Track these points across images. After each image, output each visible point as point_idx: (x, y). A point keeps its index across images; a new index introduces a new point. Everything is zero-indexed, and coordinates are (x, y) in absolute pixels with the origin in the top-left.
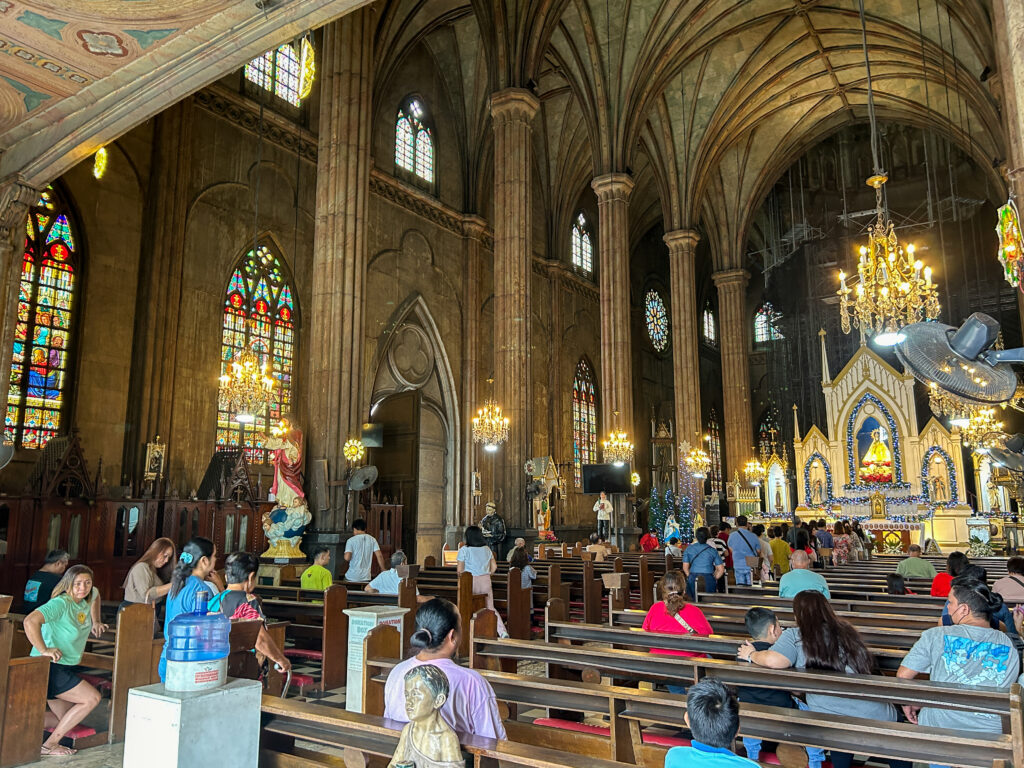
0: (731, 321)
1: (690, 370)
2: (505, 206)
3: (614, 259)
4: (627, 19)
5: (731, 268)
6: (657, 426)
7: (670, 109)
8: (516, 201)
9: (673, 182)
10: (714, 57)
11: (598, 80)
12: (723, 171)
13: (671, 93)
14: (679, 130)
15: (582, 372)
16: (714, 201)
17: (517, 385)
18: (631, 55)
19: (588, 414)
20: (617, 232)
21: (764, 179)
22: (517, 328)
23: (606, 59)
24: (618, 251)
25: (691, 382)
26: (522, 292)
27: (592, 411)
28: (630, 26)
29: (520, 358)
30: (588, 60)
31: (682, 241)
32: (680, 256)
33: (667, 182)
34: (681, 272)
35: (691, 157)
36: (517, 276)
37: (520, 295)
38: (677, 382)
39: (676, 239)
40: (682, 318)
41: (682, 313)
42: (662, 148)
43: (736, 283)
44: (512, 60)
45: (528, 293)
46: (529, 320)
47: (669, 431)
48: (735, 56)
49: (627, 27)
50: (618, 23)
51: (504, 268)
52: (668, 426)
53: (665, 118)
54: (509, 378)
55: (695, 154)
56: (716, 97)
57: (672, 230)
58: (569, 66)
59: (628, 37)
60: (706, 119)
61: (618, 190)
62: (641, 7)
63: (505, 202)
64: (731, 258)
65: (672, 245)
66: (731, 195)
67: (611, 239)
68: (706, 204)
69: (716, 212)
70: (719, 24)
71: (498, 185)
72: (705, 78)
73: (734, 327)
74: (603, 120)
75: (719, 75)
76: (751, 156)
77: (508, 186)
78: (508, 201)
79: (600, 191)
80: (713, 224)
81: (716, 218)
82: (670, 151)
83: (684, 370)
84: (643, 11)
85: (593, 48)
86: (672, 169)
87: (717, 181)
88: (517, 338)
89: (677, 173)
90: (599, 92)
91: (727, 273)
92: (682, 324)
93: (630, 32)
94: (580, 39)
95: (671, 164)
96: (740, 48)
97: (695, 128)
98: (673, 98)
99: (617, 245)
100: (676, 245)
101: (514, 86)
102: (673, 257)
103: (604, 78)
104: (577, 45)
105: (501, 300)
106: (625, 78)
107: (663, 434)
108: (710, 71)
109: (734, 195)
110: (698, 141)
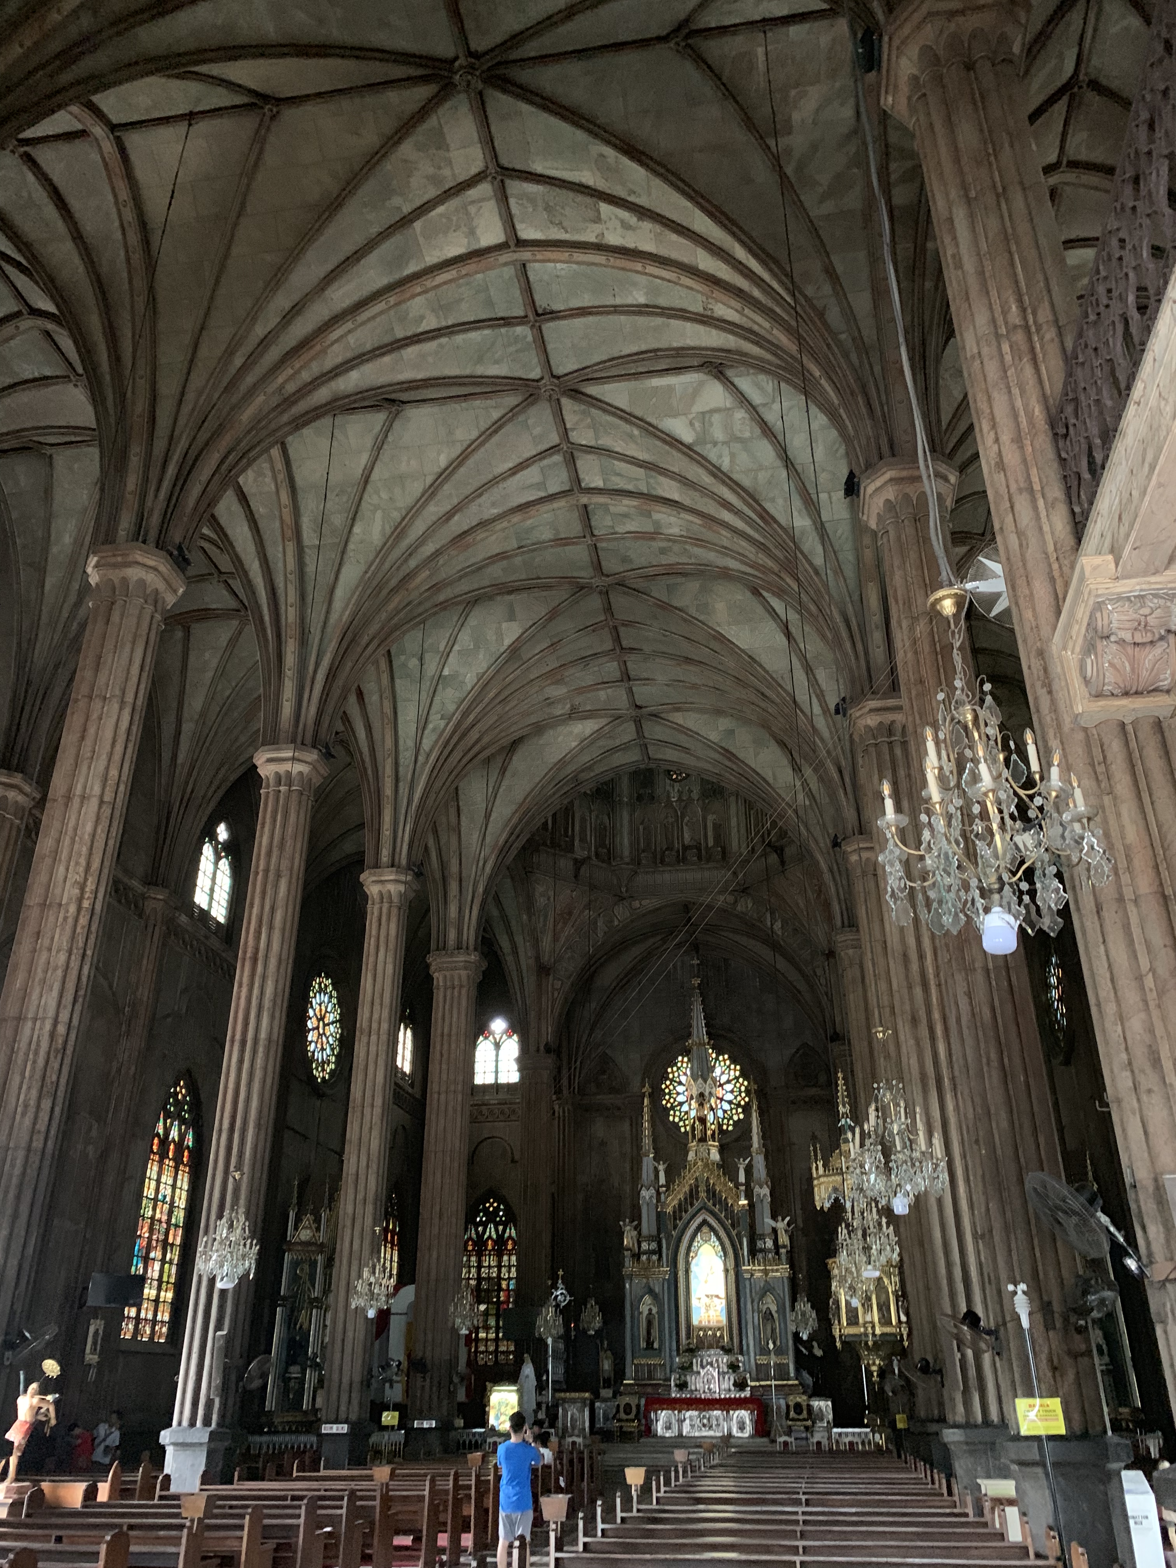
0: (450, 1035)
1: (378, 1111)
2: (83, 738)
3: (276, 886)
4: (354, 519)
5: (459, 948)
6: (298, 1220)
7: (398, 682)
8: (108, 734)
9: (388, 791)
10: (472, 621)
11: (292, 596)
12: (461, 796)
13: (403, 658)
14: (408, 716)
15: (177, 1103)
16: (442, 842)
17: (34, 1093)
18: (351, 574)
19: (174, 1186)
20: (289, 843)
21: (520, 820)
22: (60, 973)
23: (310, 569)
24: (285, 873)
25: (375, 1133)
26: (86, 904)
27: (184, 1181)
28: (357, 529)
29: (53, 1034)
30: (280, 565)
31: (391, 887)
32: (385, 910)
33: (378, 791)
34: (382, 939)
35: (421, 759)
36: (81, 870)
37: (79, 908)
38: (352, 1131)
39: (382, 882)
40: (376, 1016)
41: (377, 1007)
42: (377, 736)
43: (464, 973)
44: (149, 503)
45: (98, 907)
46: (88, 960)
47: (318, 1229)
48: (504, 625)
49: (350, 532)
50: (338, 520)
51: (56, 852)
52: (317, 1220)
53: (387, 693)
54: (17, 1079)
55: (428, 755)
56: (470, 679)
57: (377, 865)
58: (247, 567)
59: (351, 546)
60: (451, 708)
61: (301, 773)
62: (377, 508)
63: (85, 730)
64: (460, 932)
65: (373, 890)
66: (471, 837)
67: (275, 852)
68: (431, 843)
69: (445, 859)
70: (489, 570)
71: (76, 701)
72: (456, 648)
73: (453, 1046)
74: (290, 659)
75: (477, 647)
76: (505, 783)
77: (97, 705)
78: (92, 731)
79: (266, 770)
80: (438, 875)
81: (443, 866)
82: (389, 743)
83: (367, 1111)
84: (379, 514)
85: (291, 547)
86: (389, 770)
87: (453, 811)
88: (55, 993)
89: (397, 780)
90: (290, 615)
91: (452, 955)
92: (375, 1026)
93: (354, 539)
94: (271, 529)
95: (389, 763)
96: (512, 617)
97: (432, 717)
98: (404, 665)
99: (285, 864)
100: (381, 893)
101: (144, 542)
102: (373, 911)
103: (303, 597)
104: (266, 537)
105: (35, 913)
106: (337, 605)
107: (305, 1235)
108: (465, 639)
109: (475, 836)
110: (434, 737)
